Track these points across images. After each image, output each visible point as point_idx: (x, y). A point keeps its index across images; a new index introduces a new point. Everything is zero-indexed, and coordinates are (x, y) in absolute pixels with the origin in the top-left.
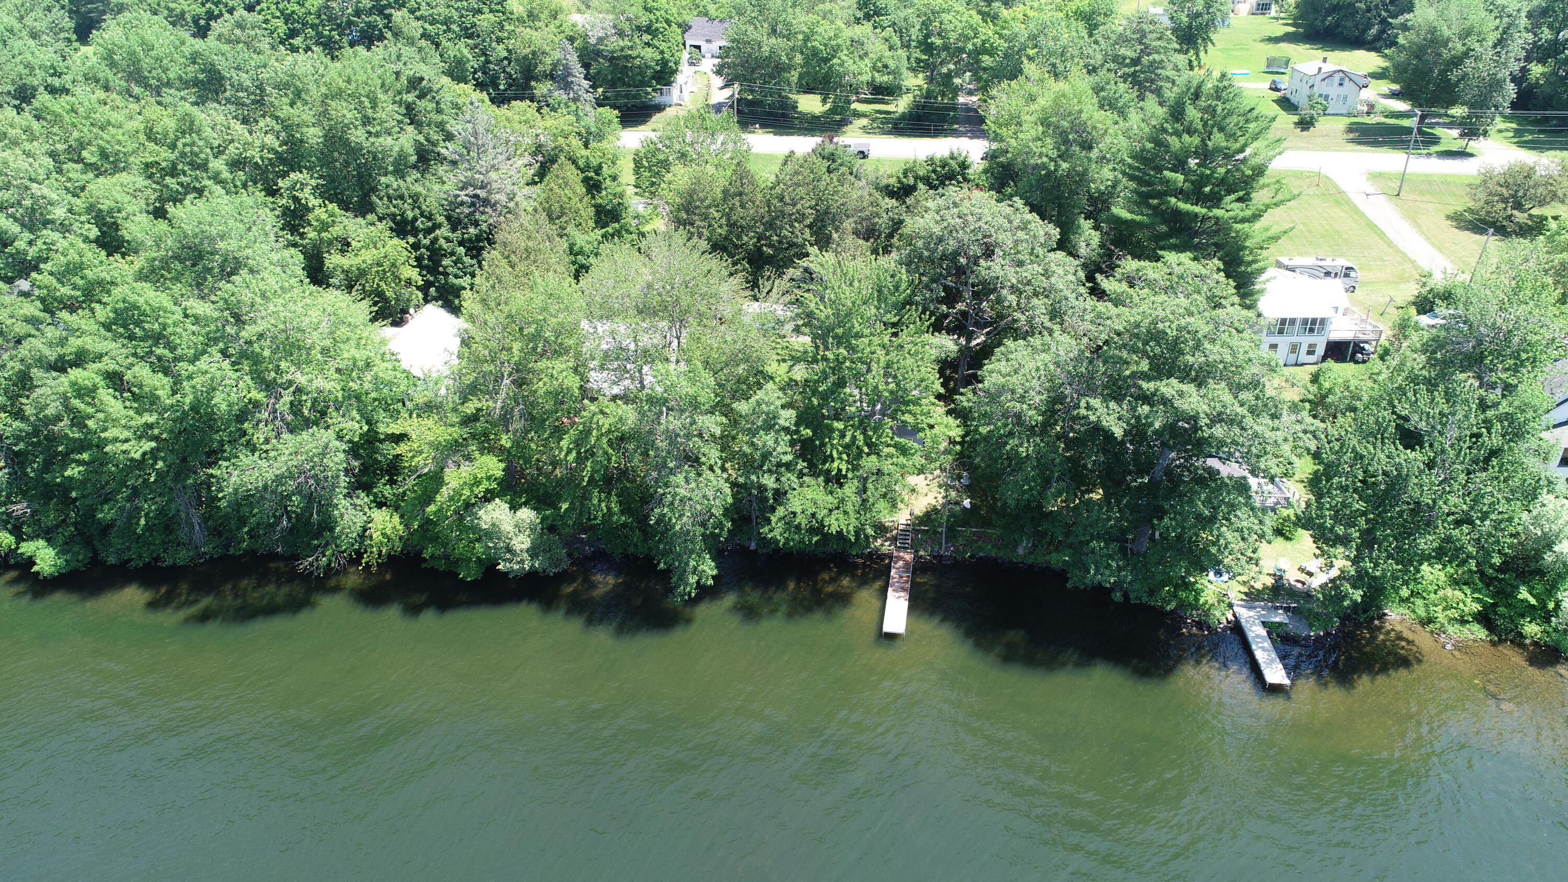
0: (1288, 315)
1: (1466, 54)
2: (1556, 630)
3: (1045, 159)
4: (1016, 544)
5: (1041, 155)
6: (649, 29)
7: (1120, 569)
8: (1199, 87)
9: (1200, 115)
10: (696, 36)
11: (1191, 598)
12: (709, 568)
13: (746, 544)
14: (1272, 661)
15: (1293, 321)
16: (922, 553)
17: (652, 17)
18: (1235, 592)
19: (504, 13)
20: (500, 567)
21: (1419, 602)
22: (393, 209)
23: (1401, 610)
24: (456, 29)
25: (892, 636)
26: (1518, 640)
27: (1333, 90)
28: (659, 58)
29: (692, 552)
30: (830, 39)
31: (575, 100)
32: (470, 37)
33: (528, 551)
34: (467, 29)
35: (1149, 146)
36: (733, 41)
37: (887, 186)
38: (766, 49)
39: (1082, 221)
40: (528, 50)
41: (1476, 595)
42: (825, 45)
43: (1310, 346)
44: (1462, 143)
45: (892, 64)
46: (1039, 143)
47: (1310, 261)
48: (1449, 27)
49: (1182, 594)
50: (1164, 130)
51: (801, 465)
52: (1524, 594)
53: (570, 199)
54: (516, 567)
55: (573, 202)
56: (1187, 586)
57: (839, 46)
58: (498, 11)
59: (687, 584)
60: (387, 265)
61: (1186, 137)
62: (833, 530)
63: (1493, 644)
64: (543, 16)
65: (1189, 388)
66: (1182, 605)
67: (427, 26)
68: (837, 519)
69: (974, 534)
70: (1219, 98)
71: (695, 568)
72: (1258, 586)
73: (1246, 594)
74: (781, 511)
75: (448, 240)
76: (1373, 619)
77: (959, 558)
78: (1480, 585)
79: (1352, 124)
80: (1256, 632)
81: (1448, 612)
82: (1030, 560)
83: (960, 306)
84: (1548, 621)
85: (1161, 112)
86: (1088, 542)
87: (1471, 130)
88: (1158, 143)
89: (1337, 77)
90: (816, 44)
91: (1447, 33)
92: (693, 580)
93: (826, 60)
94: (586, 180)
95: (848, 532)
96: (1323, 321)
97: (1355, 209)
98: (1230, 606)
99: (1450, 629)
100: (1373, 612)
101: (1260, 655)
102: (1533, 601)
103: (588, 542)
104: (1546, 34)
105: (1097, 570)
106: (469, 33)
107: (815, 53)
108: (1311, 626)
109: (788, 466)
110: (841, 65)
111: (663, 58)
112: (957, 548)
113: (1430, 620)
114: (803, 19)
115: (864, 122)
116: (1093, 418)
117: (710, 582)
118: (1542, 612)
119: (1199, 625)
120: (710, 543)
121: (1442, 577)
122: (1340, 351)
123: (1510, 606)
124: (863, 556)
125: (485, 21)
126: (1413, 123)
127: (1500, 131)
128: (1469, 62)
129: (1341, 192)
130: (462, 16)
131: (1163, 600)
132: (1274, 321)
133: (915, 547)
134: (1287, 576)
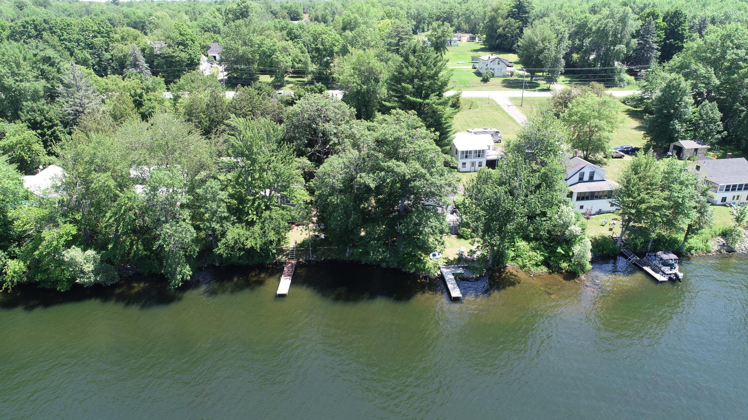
0: (468, 149)
1: (544, 49)
2: (574, 264)
3: (355, 84)
4: (345, 251)
6: (182, 44)
7: (384, 252)
9: (416, 59)
10: (213, 52)
11: (422, 266)
12: (187, 271)
13: (214, 263)
14: (454, 288)
15: (470, 152)
16: (301, 260)
17: (184, 38)
18: (441, 263)
19: (109, 38)
20: (77, 281)
21: (520, 259)
22: (29, 116)
23: (512, 264)
24: (83, 45)
25: (282, 296)
26: (560, 270)
27: (495, 66)
28: (188, 57)
29: (178, 264)
30: (271, 46)
31: (142, 72)
32: (91, 48)
33: (92, 271)
34: (89, 45)
35: (396, 73)
36: (225, 48)
38: (240, 52)
40: (121, 54)
41: (541, 253)
42: (268, 49)
43: (479, 163)
44: (548, 85)
45: (303, 59)
47: (481, 130)
48: (537, 38)
49: (418, 265)
50: (402, 68)
51: (233, 218)
52: (559, 250)
53: (126, 109)
54: (86, 280)
56: (420, 261)
57: (275, 49)
58: (106, 37)
59: (176, 279)
61: (410, 68)
62: (249, 247)
63: (550, 273)
64: (130, 39)
66: (418, 270)
67: (67, 43)
68: (251, 242)
69: (326, 249)
71: (181, 271)
72: (452, 259)
73: (446, 263)
74: (223, 240)
76: (501, 268)
77: (319, 261)
78: (543, 249)
79: (504, 80)
80: (449, 278)
81: (531, 262)
82: (351, 259)
84: (571, 261)
85: (400, 59)
86: (370, 241)
87: (550, 80)
88: (400, 73)
89: (497, 61)
90: (264, 48)
91: (536, 40)
92: (179, 277)
93: (270, 56)
94: (135, 101)
95: (257, 248)
96: (483, 151)
97: (504, 112)
98: (439, 268)
99: (532, 269)
100: (501, 266)
101: (449, 286)
102: (563, 252)
103: (132, 269)
104: (577, 42)
105: (374, 254)
106: (91, 46)
107: (264, 53)
108: (474, 273)
109: (226, 218)
110: (277, 58)
111: (191, 58)
112: (317, 256)
113: (524, 266)
114: (257, 38)
115: (292, 85)
117: (190, 278)
118: (567, 257)
119: (425, 277)
120: (189, 259)
121: (528, 248)
122: (492, 164)
123: (555, 257)
124: (272, 264)
125: (99, 41)
126: (529, 79)
127: (563, 81)
128: (546, 51)
129: (498, 105)
130: (86, 39)
131: (409, 268)
132: (463, 152)
133: (297, 258)
134: (464, 254)
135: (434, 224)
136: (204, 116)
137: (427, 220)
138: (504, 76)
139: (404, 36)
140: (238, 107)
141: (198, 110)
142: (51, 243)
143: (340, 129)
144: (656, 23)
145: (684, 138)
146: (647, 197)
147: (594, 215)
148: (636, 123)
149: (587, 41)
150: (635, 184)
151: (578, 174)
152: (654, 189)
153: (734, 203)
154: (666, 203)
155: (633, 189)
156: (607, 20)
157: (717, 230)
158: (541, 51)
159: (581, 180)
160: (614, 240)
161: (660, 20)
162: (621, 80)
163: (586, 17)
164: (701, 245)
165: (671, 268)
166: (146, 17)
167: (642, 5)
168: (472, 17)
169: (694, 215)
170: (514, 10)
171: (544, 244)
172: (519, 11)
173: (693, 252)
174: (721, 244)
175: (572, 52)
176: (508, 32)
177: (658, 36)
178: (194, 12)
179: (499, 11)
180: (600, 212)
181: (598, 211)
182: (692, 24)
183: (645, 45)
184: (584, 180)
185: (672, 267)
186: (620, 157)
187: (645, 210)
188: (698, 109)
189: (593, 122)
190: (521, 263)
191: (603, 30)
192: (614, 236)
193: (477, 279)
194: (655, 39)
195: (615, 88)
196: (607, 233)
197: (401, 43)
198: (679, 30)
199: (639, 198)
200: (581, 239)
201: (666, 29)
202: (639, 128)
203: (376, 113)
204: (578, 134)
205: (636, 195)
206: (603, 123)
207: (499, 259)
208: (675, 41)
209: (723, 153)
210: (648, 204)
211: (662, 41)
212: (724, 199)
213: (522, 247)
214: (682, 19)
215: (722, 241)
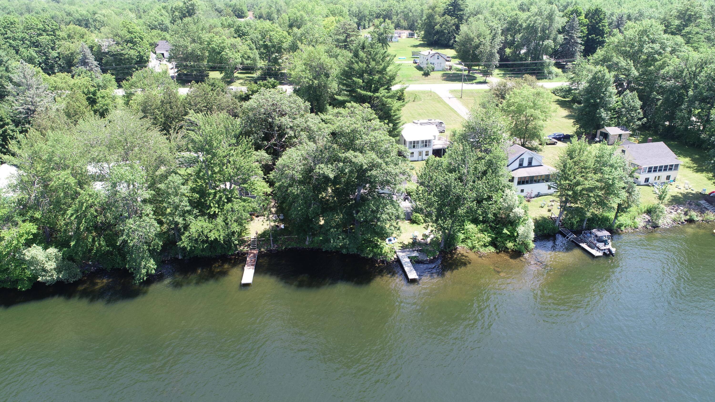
0: (416, 140)
1: (480, 44)
2: (519, 244)
3: (307, 79)
4: (305, 240)
7: (343, 239)
9: (365, 55)
10: (161, 49)
11: (379, 251)
12: (152, 264)
13: (177, 256)
14: (411, 270)
15: (418, 142)
16: (262, 250)
17: (132, 36)
18: (397, 248)
19: (55, 36)
20: (39, 279)
21: (469, 241)
23: (463, 245)
24: (28, 43)
25: (247, 285)
26: (506, 250)
27: (435, 60)
28: (138, 54)
29: (143, 258)
30: (220, 43)
31: (90, 70)
32: (37, 46)
33: (55, 269)
35: (347, 69)
36: (174, 45)
38: (190, 49)
40: (68, 52)
41: (489, 235)
42: (218, 46)
43: (426, 152)
44: (484, 78)
45: (252, 56)
46: (304, 73)
47: (426, 121)
48: (473, 34)
49: (375, 250)
50: (353, 63)
51: (195, 211)
52: (505, 231)
53: (79, 107)
54: (48, 278)
55: (81, 109)
56: (376, 246)
57: (224, 46)
58: (51, 35)
59: (141, 273)
61: (360, 64)
62: (213, 239)
63: (497, 253)
64: (76, 37)
66: (375, 254)
67: (11, 41)
68: (214, 234)
69: (286, 238)
71: (145, 265)
72: (406, 243)
73: (401, 247)
74: (187, 234)
76: (452, 250)
77: (280, 250)
78: (490, 231)
79: (444, 74)
80: (406, 261)
81: (480, 243)
82: (311, 246)
83: (273, 141)
84: (515, 241)
85: (351, 55)
86: (330, 229)
87: (486, 73)
88: (351, 68)
89: (437, 55)
90: (214, 46)
91: (472, 36)
92: (144, 271)
93: (219, 53)
94: (88, 99)
95: (220, 239)
96: (430, 141)
97: (445, 104)
98: (395, 252)
99: (481, 250)
100: (452, 248)
101: (406, 269)
102: (508, 233)
103: (94, 265)
104: (509, 37)
105: (334, 240)
106: (36, 44)
107: (214, 50)
108: (428, 256)
109: (189, 212)
110: (226, 55)
111: (140, 55)
112: (278, 246)
113: (474, 247)
114: (206, 35)
115: (241, 81)
116: (321, 172)
117: (153, 271)
118: (513, 237)
119: (383, 262)
120: (153, 253)
121: (476, 230)
122: (438, 153)
123: (501, 237)
124: (234, 255)
125: (44, 39)
126: (466, 73)
127: (498, 74)
128: (482, 47)
129: (440, 98)
130: (31, 37)
131: (367, 254)
132: (411, 143)
133: (259, 247)
134: (418, 238)
135: (390, 211)
136: (159, 113)
137: (383, 207)
138: (443, 70)
139: (351, 33)
140: (192, 103)
141: (153, 107)
142: (10, 242)
143: (296, 122)
144: (579, 20)
145: (609, 125)
146: (581, 179)
147: (534, 198)
148: (565, 112)
149: (518, 37)
150: (571, 168)
151: (518, 160)
152: (587, 173)
153: (656, 183)
154: (599, 184)
155: (570, 173)
156: (535, 18)
157: (643, 208)
158: (477, 47)
159: (521, 165)
160: (553, 220)
161: (582, 17)
162: (550, 73)
163: (516, 15)
164: (629, 222)
165: (605, 244)
166: (89, 15)
167: (565, 4)
168: (410, 14)
169: (624, 194)
170: (450, 8)
171: (491, 226)
172: (454, 8)
173: (623, 228)
174: (647, 220)
175: (504, 47)
176: (445, 29)
177: (581, 32)
178: (138, 10)
179: (437, 9)
180: (538, 195)
181: (537, 194)
182: (610, 21)
183: (570, 40)
184: (524, 165)
185: (605, 243)
186: (554, 144)
187: (581, 191)
188: (621, 98)
189: (529, 111)
190: (470, 245)
191: (533, 26)
192: (553, 216)
193: (431, 262)
194: (579, 35)
195: (545, 80)
196: (546, 214)
197: (348, 40)
198: (599, 26)
199: (575, 181)
200: (524, 220)
201: (588, 25)
202: (568, 117)
203: (328, 106)
204: (516, 123)
205: (572, 177)
206: (537, 113)
207: (450, 241)
208: (596, 36)
209: (643, 138)
210: (583, 186)
211: (585, 36)
212: (647, 180)
213: (471, 230)
214: (602, 16)
215: (647, 217)
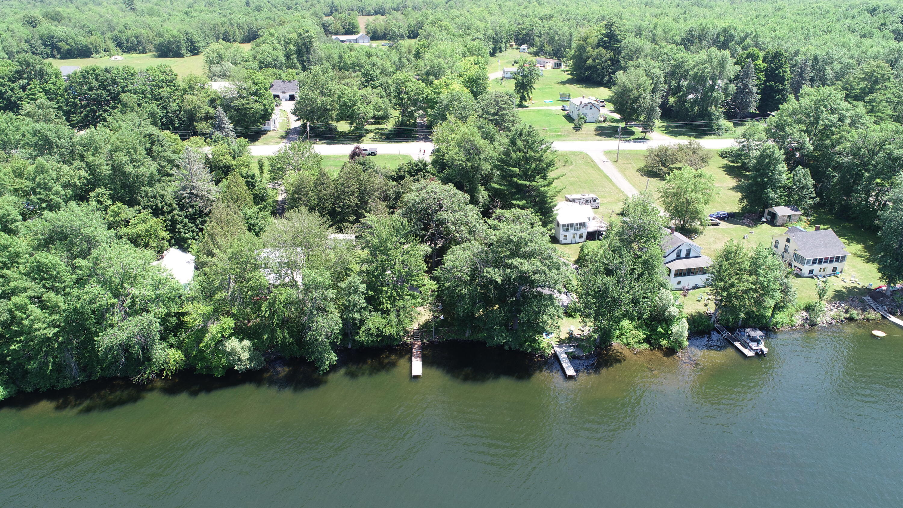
0: (570, 222)
1: (639, 96)
2: (673, 342)
4: (464, 332)
5: (459, 160)
6: (256, 94)
7: (506, 336)
8: (521, 131)
9: (522, 143)
10: (276, 90)
11: (537, 346)
12: (334, 357)
13: (346, 346)
14: (569, 367)
15: (572, 225)
16: (425, 341)
17: (257, 87)
18: (554, 343)
20: (236, 368)
21: (624, 337)
22: (151, 203)
23: (618, 341)
24: (150, 96)
25: (416, 377)
26: (660, 348)
27: (587, 111)
28: (262, 107)
29: (326, 351)
30: (351, 96)
31: (227, 136)
33: (248, 359)
34: (155, 96)
35: (503, 157)
36: (302, 99)
37: (391, 176)
39: (480, 187)
41: (644, 332)
42: (350, 100)
43: (580, 235)
44: (643, 134)
45: (382, 106)
46: (458, 155)
47: (579, 196)
48: (632, 84)
49: (534, 345)
50: (510, 151)
51: (370, 307)
52: (660, 329)
54: (243, 367)
55: (243, 194)
56: (535, 341)
57: (356, 100)
58: (171, 86)
59: (325, 365)
60: (152, 231)
62: (387, 334)
63: (651, 350)
65: (524, 261)
66: (534, 349)
68: (388, 329)
69: (447, 330)
70: (529, 135)
71: (328, 358)
72: (563, 338)
73: (558, 342)
74: (363, 329)
75: (179, 215)
76: (608, 346)
77: (441, 341)
78: (645, 327)
79: (598, 127)
80: (563, 357)
81: (634, 340)
82: (471, 339)
83: (431, 231)
84: (670, 339)
85: (507, 141)
86: (493, 327)
87: (646, 125)
88: (507, 155)
89: (589, 105)
90: (345, 99)
91: (631, 87)
92: (327, 363)
93: (351, 107)
95: (393, 335)
96: (584, 224)
97: (599, 169)
98: (553, 347)
99: (636, 347)
100: (607, 343)
101: (564, 365)
102: (663, 331)
103: (273, 353)
104: (674, 83)
105: (498, 338)
107: (345, 103)
108: (584, 352)
109: (365, 309)
110: (359, 109)
111: (265, 108)
112: (440, 337)
113: (628, 344)
114: (336, 87)
115: (371, 135)
116: (489, 276)
117: (335, 363)
118: (667, 335)
119: (541, 357)
120: (334, 346)
121: (631, 326)
122: (592, 236)
123: (656, 335)
124: (399, 345)
126: (623, 125)
127: (659, 127)
128: (641, 100)
129: (593, 161)
131: (526, 348)
132: (564, 225)
133: (422, 339)
134: (574, 333)
135: (551, 312)
136: (313, 195)
137: (545, 310)
138: (596, 122)
141: (307, 189)
142: (215, 336)
143: (457, 217)
144: (756, 65)
145: (778, 204)
146: (736, 281)
147: (690, 289)
148: (732, 182)
149: (685, 83)
150: (726, 270)
151: (676, 252)
152: (742, 274)
153: (820, 275)
154: (753, 286)
155: (725, 274)
156: (704, 66)
157: (802, 305)
158: (636, 99)
159: (678, 257)
160: (708, 316)
161: (760, 62)
162: (719, 128)
163: (682, 58)
164: (787, 320)
165: (758, 344)
168: (556, 38)
169: (778, 295)
170: (605, 39)
171: (646, 323)
172: (610, 40)
173: (779, 326)
174: (805, 318)
175: (668, 95)
176: (599, 64)
177: (758, 78)
179: (589, 40)
180: (696, 287)
181: (694, 285)
182: (794, 62)
183: (744, 89)
184: (681, 256)
185: (758, 342)
186: (716, 225)
187: (735, 293)
188: (792, 175)
190: (625, 341)
191: (701, 76)
192: (709, 312)
193: (587, 358)
194: (755, 83)
195: (713, 136)
196: (702, 309)
198: (779, 72)
199: (730, 282)
200: (679, 319)
201: (766, 71)
202: (736, 189)
204: (676, 205)
205: (726, 279)
207: (606, 337)
208: (775, 83)
209: (816, 218)
210: (737, 288)
211: (762, 84)
212: (811, 272)
213: (626, 326)
214: (783, 60)
215: (805, 314)
